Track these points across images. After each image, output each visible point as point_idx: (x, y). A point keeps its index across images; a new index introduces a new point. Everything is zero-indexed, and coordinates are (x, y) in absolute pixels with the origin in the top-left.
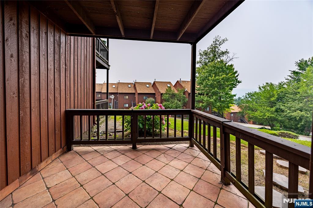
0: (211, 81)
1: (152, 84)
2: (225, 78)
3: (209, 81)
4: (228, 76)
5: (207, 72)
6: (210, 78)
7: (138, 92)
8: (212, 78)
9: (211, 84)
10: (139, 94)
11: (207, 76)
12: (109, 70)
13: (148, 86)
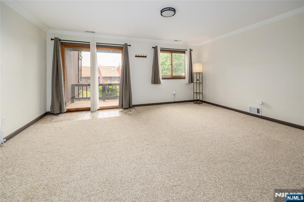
0: (167, 66)
1: (117, 68)
2: (178, 63)
3: (166, 66)
4: (180, 61)
5: (164, 58)
6: (166, 63)
7: (103, 76)
8: (168, 63)
9: (167, 68)
10: (103, 77)
11: (165, 61)
12: (82, 61)
13: (112, 70)
